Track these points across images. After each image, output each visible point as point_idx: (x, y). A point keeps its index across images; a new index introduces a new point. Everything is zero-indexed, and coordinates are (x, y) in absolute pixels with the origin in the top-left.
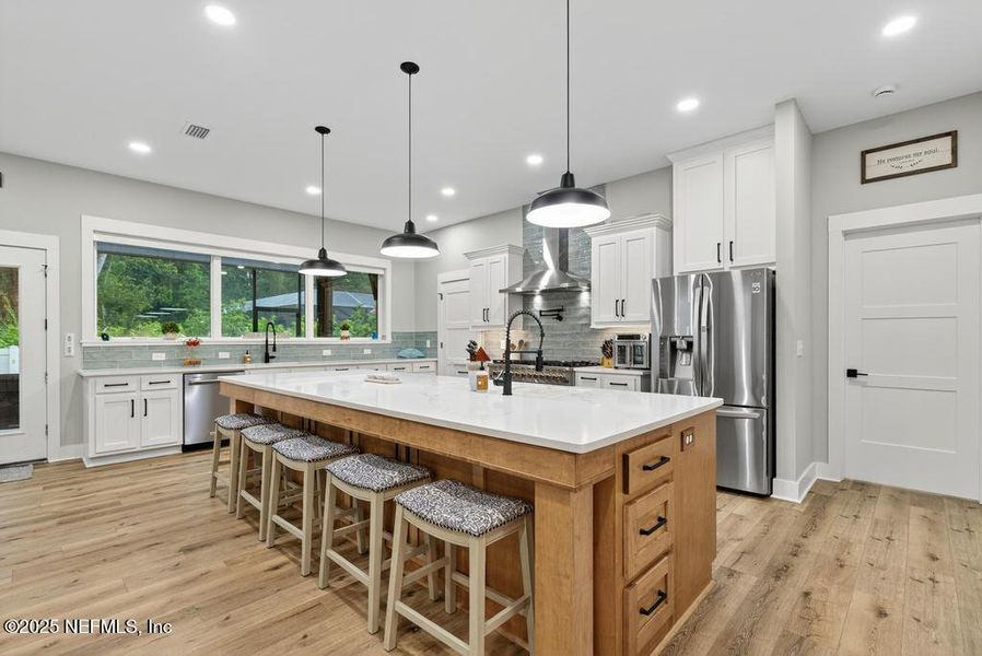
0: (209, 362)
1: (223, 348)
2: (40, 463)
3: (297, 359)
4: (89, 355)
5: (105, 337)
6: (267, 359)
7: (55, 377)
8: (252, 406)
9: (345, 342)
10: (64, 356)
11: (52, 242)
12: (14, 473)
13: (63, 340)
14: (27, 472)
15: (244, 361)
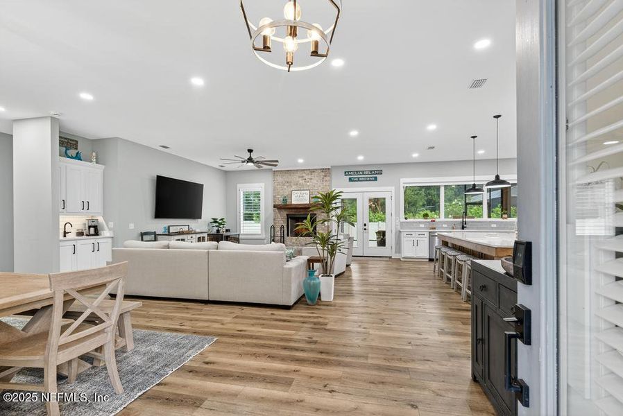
0: (439, 228)
1: (445, 223)
2: (390, 257)
3: (478, 228)
4: (402, 223)
5: (406, 218)
6: (463, 228)
7: (394, 232)
8: (448, 243)
9: (505, 220)
10: (396, 225)
11: (392, 189)
12: (384, 259)
13: (396, 220)
14: (388, 259)
15: (453, 228)
